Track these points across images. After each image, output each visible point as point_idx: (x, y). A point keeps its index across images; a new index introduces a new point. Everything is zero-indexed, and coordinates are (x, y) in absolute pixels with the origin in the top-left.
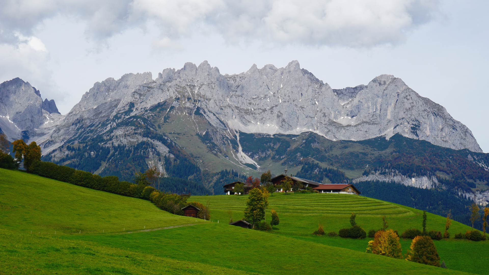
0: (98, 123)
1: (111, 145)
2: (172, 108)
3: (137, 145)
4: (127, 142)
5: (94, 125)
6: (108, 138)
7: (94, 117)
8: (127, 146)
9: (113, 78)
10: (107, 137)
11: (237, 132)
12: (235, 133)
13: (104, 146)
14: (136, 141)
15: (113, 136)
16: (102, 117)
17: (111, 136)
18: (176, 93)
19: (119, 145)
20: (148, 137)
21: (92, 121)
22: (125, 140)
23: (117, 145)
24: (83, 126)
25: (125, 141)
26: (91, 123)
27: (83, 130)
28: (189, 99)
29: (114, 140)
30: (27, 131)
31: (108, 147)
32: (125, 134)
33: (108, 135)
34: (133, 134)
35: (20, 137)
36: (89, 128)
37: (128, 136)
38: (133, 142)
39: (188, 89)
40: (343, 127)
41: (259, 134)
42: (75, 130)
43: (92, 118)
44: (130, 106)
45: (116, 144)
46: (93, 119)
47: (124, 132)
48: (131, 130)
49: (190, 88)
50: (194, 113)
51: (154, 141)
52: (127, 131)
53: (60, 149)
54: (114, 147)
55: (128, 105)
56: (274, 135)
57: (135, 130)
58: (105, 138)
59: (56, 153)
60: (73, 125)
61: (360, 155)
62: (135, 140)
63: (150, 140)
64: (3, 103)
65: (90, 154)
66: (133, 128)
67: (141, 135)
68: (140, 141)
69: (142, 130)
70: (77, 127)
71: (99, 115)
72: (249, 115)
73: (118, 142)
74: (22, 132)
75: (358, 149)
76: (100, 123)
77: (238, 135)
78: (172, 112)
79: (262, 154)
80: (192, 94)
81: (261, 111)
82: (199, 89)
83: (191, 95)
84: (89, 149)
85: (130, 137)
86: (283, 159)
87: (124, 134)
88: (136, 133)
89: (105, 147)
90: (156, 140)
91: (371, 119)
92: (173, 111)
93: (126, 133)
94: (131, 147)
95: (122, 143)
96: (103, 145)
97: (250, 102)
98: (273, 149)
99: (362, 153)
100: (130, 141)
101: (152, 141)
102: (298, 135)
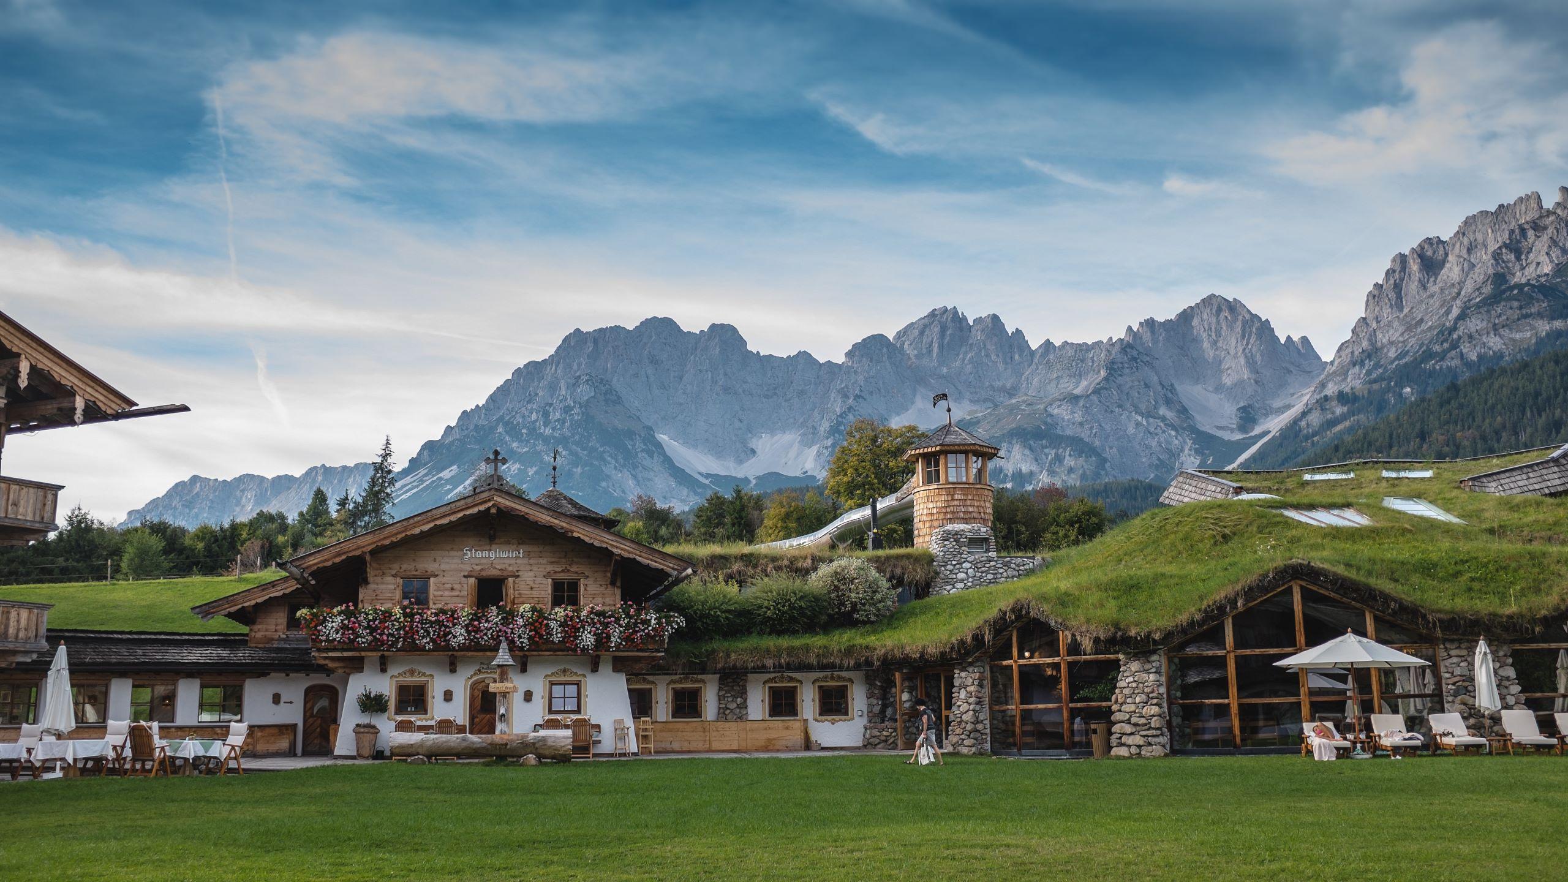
1: (1457, 361)
3: (1537, 343)
4: (1505, 344)
5: (1408, 351)
6: (1446, 345)
7: (1405, 335)
8: (1507, 353)
9: (1438, 237)
10: (1442, 344)
13: (1438, 367)
14: (1532, 335)
15: (1460, 337)
16: (1424, 331)
17: (1453, 340)
19: (1480, 357)
21: (1400, 345)
22: (1497, 338)
23: (1475, 358)
24: (1379, 362)
25: (1495, 343)
26: (1399, 351)
27: (1381, 370)
29: (1465, 348)
30: (1250, 406)
31: (1449, 368)
32: (1495, 325)
33: (1445, 341)
34: (1519, 319)
35: (1235, 422)
36: (1397, 363)
37: (1503, 327)
38: (1522, 340)
42: (1362, 376)
43: (1401, 339)
44: (1494, 283)
45: (1472, 356)
46: (1404, 342)
47: (1489, 321)
48: (1509, 312)
52: (1500, 316)
53: (1321, 406)
54: (1468, 364)
55: (1489, 282)
57: (1521, 308)
58: (1437, 348)
60: (1354, 365)
62: (1528, 334)
64: (1187, 355)
65: (1401, 395)
67: (1542, 318)
68: (1544, 333)
70: (1366, 367)
71: (1416, 328)
73: (1478, 348)
74: (1238, 409)
84: (1396, 384)
85: (1511, 330)
87: (1490, 325)
88: (1526, 316)
89: (1441, 368)
93: (1497, 321)
94: (1520, 352)
95: (1490, 348)
96: (1433, 365)
100: (1512, 339)
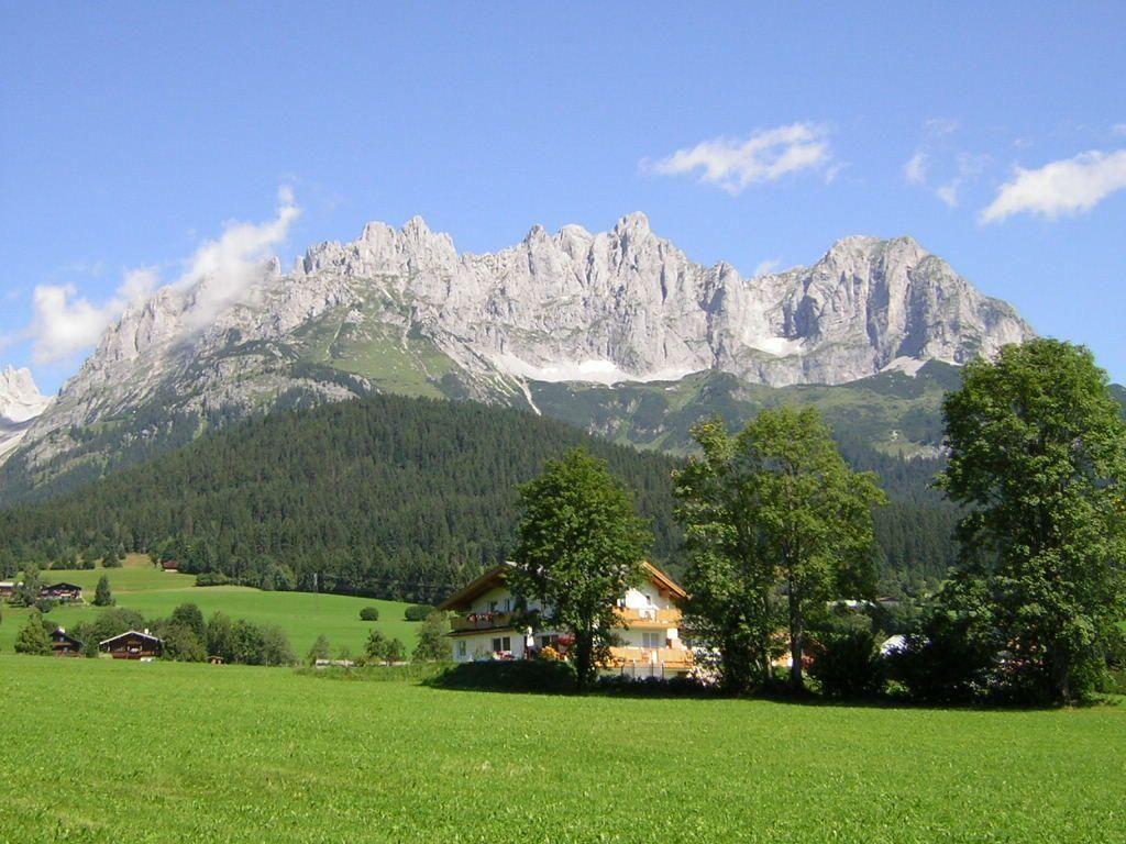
0: (145, 392)
1: (199, 408)
2: (347, 327)
3: (279, 399)
4: (247, 396)
6: (189, 390)
8: (249, 405)
10: (185, 389)
11: (522, 382)
12: (518, 383)
13: (180, 412)
14: (274, 390)
15: (204, 384)
17: (196, 386)
18: (353, 292)
19: (223, 406)
20: (305, 378)
22: (241, 390)
23: (218, 407)
25: (239, 394)
28: (388, 305)
29: (207, 396)
31: (192, 413)
32: (240, 375)
33: (189, 386)
34: (263, 374)
36: (125, 404)
37: (248, 379)
38: (265, 395)
39: (381, 284)
40: (780, 359)
41: (580, 384)
44: (228, 335)
45: (215, 405)
47: (235, 371)
48: (255, 365)
49: (383, 281)
50: (408, 336)
51: (324, 385)
52: (244, 367)
53: (51, 438)
54: (208, 413)
55: (224, 337)
56: (615, 385)
57: (264, 362)
58: (180, 392)
59: (38, 449)
60: (80, 402)
61: (863, 412)
62: (270, 389)
63: (314, 384)
65: (140, 436)
66: (261, 358)
67: (284, 374)
68: (285, 390)
69: (289, 362)
70: (93, 406)
72: (541, 342)
73: (221, 397)
75: (849, 399)
76: (152, 389)
77: (525, 388)
78: (348, 336)
79: (601, 428)
80: (392, 294)
81: (569, 333)
82: (409, 282)
83: (390, 296)
84: (135, 424)
85: (255, 382)
86: (659, 434)
87: (236, 375)
88: (271, 371)
89: (183, 412)
90: (332, 384)
91: (848, 336)
92: (351, 333)
93: (242, 372)
94: (262, 405)
95: (232, 399)
96: (176, 408)
97: (537, 314)
98: (623, 414)
99: (864, 406)
100: (254, 391)
101: (320, 387)
102: (677, 382)
